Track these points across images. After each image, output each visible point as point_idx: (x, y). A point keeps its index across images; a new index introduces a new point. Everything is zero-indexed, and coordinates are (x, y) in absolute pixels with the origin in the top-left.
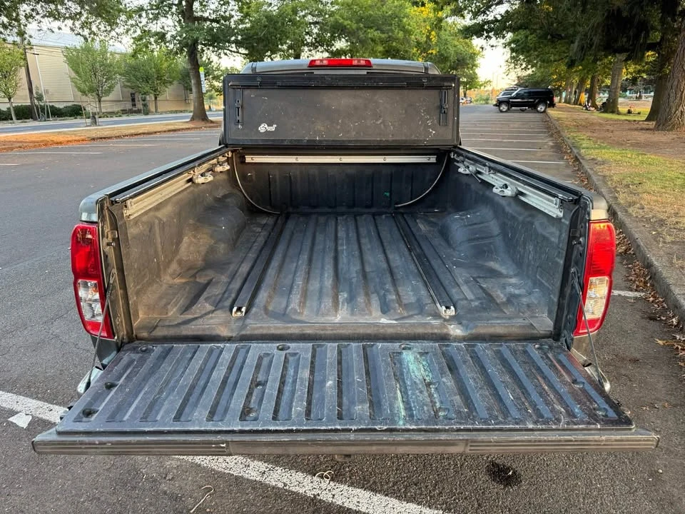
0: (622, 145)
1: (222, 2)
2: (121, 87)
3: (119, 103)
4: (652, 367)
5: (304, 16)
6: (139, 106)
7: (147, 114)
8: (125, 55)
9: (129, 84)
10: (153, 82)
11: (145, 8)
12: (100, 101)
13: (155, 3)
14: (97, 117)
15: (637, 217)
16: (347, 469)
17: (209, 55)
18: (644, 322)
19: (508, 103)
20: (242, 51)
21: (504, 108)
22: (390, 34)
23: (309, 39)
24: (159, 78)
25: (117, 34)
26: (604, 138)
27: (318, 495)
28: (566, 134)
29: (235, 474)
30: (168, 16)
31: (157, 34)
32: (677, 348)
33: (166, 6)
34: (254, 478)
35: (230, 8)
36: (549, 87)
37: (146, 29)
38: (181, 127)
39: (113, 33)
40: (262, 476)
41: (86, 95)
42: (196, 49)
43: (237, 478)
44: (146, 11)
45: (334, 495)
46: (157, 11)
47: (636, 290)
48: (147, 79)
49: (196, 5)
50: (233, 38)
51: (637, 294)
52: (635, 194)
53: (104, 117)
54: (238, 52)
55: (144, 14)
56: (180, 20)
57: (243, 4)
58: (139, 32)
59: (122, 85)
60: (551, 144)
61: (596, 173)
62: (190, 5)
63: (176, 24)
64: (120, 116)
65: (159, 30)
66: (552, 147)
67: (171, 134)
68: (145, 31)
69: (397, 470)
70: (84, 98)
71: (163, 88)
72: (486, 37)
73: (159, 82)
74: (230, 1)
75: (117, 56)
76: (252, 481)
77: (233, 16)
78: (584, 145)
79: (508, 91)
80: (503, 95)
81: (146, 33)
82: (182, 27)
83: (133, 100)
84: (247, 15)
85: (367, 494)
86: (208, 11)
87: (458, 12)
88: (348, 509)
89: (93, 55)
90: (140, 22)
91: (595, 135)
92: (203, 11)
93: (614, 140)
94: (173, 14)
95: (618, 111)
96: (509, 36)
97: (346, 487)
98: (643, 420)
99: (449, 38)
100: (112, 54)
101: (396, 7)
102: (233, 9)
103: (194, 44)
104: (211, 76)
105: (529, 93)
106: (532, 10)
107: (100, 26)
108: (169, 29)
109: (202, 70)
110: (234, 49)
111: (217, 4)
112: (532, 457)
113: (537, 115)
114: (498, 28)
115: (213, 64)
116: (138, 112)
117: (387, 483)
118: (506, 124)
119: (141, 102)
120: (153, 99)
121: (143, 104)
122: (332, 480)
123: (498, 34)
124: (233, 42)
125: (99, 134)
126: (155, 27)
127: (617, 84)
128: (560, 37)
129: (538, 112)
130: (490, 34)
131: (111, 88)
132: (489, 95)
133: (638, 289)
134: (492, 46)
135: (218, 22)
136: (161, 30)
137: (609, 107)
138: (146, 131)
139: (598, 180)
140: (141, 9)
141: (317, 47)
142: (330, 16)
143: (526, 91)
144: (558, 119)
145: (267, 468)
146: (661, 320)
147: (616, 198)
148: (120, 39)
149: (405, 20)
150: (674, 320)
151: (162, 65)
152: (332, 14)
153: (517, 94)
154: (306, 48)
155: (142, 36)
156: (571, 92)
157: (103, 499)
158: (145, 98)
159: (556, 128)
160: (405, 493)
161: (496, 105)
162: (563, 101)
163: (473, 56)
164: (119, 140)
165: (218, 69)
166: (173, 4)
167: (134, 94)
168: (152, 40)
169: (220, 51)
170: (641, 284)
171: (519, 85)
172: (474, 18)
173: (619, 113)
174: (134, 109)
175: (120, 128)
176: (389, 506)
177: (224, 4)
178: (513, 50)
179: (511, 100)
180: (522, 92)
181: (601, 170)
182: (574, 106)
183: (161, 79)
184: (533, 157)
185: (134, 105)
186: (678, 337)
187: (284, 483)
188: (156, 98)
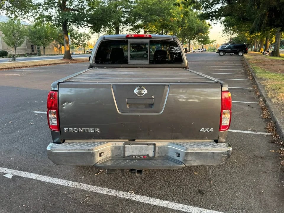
0: (277, 71)
1: (80, 1)
2: (27, 42)
3: (25, 50)
4: (268, 159)
5: (121, 8)
6: (36, 51)
7: (39, 55)
8: (29, 26)
9: (31, 41)
10: (43, 40)
11: (42, 4)
12: (15, 49)
13: (47, 2)
14: (15, 57)
15: (274, 103)
16: (141, 191)
17: (73, 27)
18: (269, 144)
19: (224, 51)
20: (90, 25)
21: (222, 54)
22: (164, 17)
23: (123, 19)
24: (46, 38)
25: (27, 16)
26: (268, 69)
27: (130, 198)
28: (251, 66)
29: (97, 192)
30: (53, 8)
31: (47, 16)
32: (280, 153)
33: (52, 3)
34: (105, 193)
35: (84, 4)
36: (245, 44)
37: (42, 14)
38: (59, 62)
39: (25, 16)
40: (108, 193)
41: (10, 46)
42: (66, 24)
43: (98, 193)
44: (42, 5)
45: (135, 198)
46: (48, 6)
47: (268, 132)
48: (40, 38)
49: (67, 3)
50: (85, 19)
51: (269, 134)
52: (276, 93)
53: (18, 57)
54: (87, 26)
55: (41, 7)
56: (59, 10)
57: (90, 2)
58: (38, 16)
59: (27, 41)
60: (243, 71)
61: (261, 84)
62: (64, 2)
63: (57, 12)
64: (26, 57)
65: (48, 14)
66: (243, 73)
67: (53, 66)
68: (41, 15)
69: (160, 191)
70: (9, 47)
71: (48, 42)
72: (211, 19)
73: (46, 39)
74: (84, 1)
75: (26, 27)
76: (104, 194)
77: (85, 8)
78: (257, 72)
79: (224, 45)
80: (222, 47)
81: (42, 16)
82: (60, 13)
83: (32, 48)
84: (92, 8)
85: (149, 198)
86: (73, 6)
87: (197, 7)
88: (141, 202)
89: (13, 26)
90: (39, 11)
91: (265, 67)
92: (70, 6)
93: (273, 69)
94: (55, 7)
95: (279, 55)
96: (223, 19)
97: (140, 196)
98: (260, 176)
99: (194, 19)
100: (23, 26)
101: (167, 4)
102: (86, 5)
103: (66, 22)
104: (73, 37)
105: (234, 46)
106: (233, 7)
107: (19, 13)
108: (53, 14)
109: (69, 34)
110: (85, 24)
111: (77, 2)
112: (213, 188)
113: (239, 57)
114: (217, 15)
115: (74, 31)
116: (35, 54)
117: (156, 195)
118: (222, 62)
119: (37, 50)
120: (43, 48)
121: (38, 51)
122: (135, 193)
123: (217, 18)
124: (85, 21)
125: (17, 65)
126: (46, 13)
127: (278, 42)
128: (247, 20)
129: (239, 56)
130: (213, 18)
131: (21, 43)
132: (215, 47)
133: (269, 132)
134: (214, 24)
135: (78, 11)
136: (50, 15)
137: (275, 53)
138: (40, 64)
139: (261, 87)
140: (40, 4)
141: (127, 23)
142: (134, 8)
143: (233, 45)
144: (249, 59)
145: (109, 190)
146: (276, 143)
147: (267, 95)
148: (28, 19)
149: (171, 11)
150: (281, 143)
151: (48, 31)
152: (134, 7)
153: (228, 47)
154: (122, 24)
155: (40, 17)
156: (256, 46)
157: (47, 199)
158: (39, 47)
159: (246, 64)
160: (163, 197)
161: (217, 52)
162: (253, 50)
163: (206, 28)
164: (27, 68)
165: (77, 34)
166: (56, 2)
167: (33, 46)
168: (45, 19)
169: (78, 25)
170: (271, 130)
171: (230, 42)
172: (205, 10)
173: (280, 57)
174: (33, 53)
175: (27, 63)
176: (157, 201)
177: (81, 2)
178: (225, 25)
179: (225, 50)
180: (231, 46)
181: (263, 83)
182: (258, 53)
183: (47, 38)
184: (233, 77)
185: (33, 51)
186: (282, 149)
187: (116, 195)
188: (44, 48)
